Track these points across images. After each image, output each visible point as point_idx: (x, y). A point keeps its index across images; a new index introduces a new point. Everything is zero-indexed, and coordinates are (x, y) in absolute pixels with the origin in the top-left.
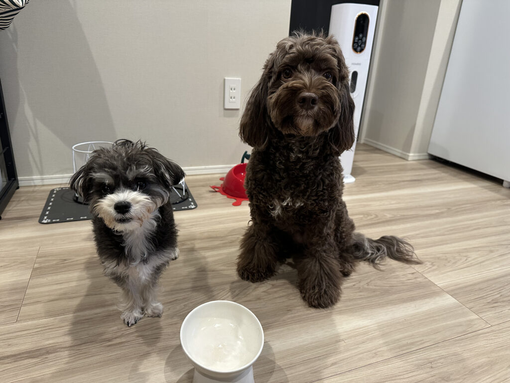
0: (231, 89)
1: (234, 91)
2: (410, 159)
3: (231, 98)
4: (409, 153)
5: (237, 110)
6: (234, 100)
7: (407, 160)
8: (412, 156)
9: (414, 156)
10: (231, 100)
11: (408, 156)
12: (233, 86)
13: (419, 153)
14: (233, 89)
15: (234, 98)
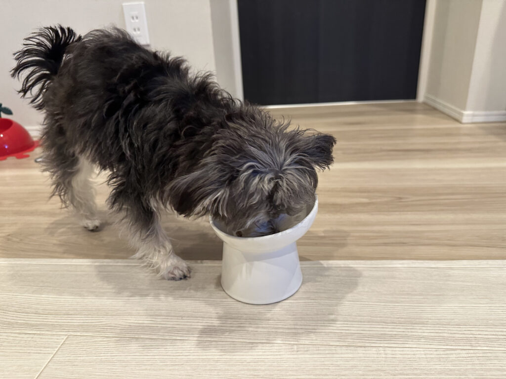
0: (133, 18)
1: (137, 21)
2: (465, 119)
3: (135, 30)
4: (464, 109)
6: (139, 33)
7: (461, 123)
8: (469, 115)
9: (474, 115)
10: (135, 33)
11: (462, 114)
12: (135, 13)
13: (486, 109)
15: (139, 30)
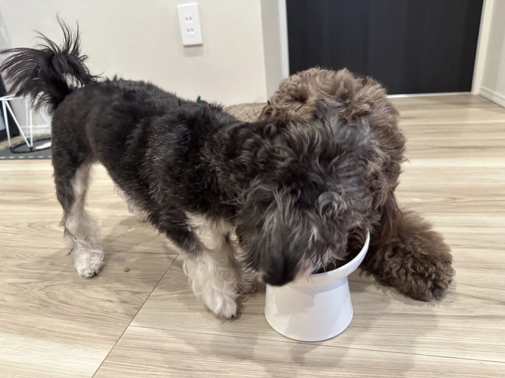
0: (187, 19)
1: (191, 22)
3: (188, 30)
5: (200, 45)
6: (192, 33)
10: (188, 33)
12: (188, 15)
14: (189, 19)
15: (192, 30)
